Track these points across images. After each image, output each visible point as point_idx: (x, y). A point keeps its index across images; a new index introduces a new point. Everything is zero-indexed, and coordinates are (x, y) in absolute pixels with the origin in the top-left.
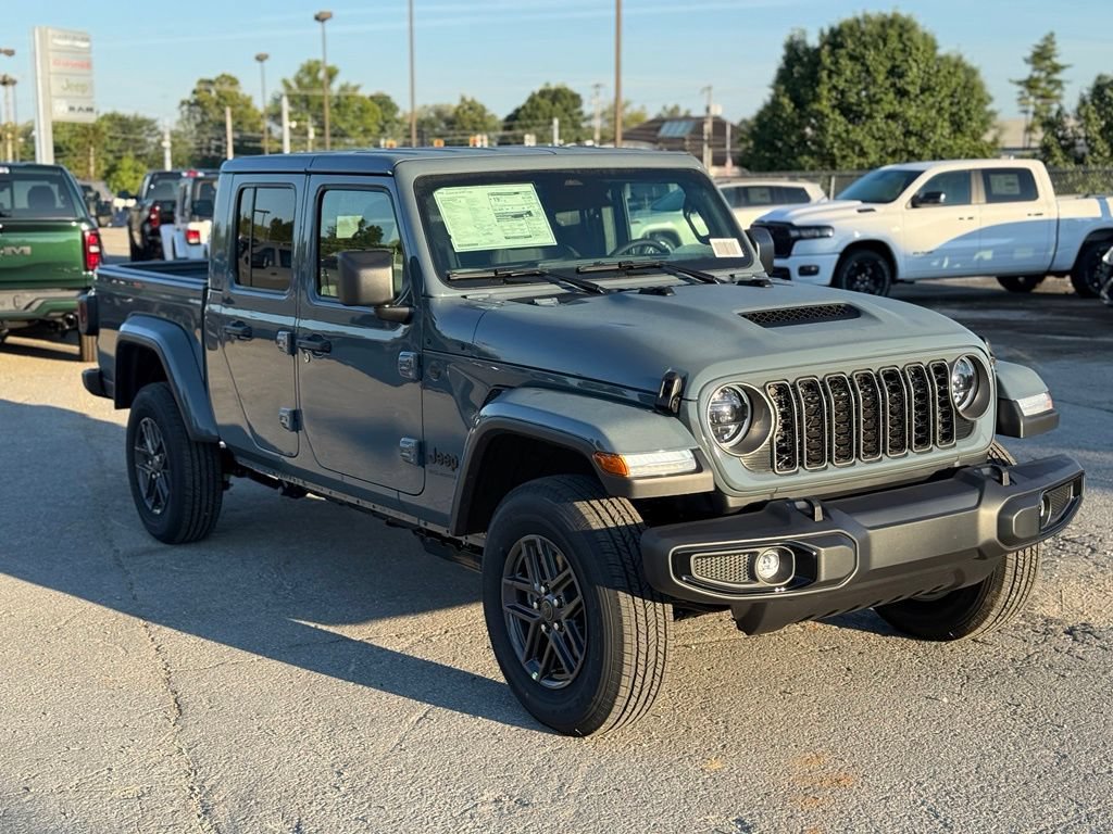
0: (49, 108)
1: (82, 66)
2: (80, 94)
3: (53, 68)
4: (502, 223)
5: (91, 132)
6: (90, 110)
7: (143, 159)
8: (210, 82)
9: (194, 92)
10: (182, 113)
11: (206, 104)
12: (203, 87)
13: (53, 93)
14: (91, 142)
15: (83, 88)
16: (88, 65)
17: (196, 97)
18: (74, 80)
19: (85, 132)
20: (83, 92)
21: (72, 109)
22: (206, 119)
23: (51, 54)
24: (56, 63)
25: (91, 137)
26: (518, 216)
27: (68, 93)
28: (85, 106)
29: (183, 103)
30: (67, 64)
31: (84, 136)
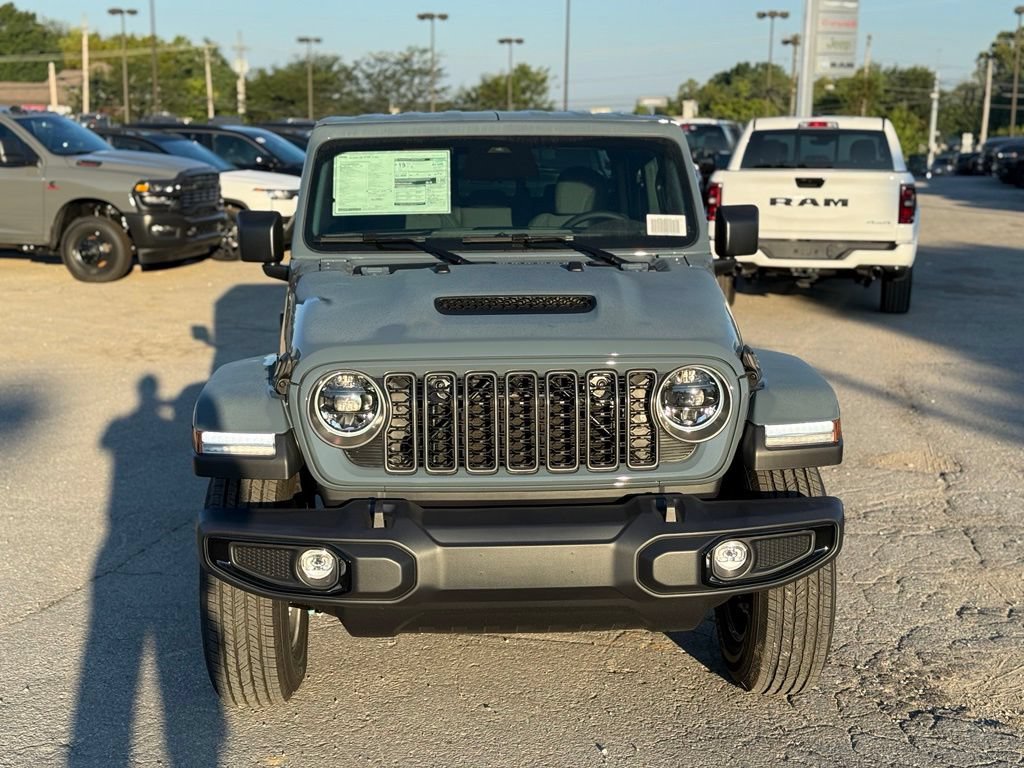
0: (813, 64)
1: (847, 25)
2: (843, 51)
3: (821, 28)
4: (399, 189)
5: (866, 85)
6: (850, 65)
7: (917, 109)
8: (1011, 36)
9: (994, 45)
10: (979, 65)
11: (1004, 56)
12: (1002, 41)
13: (819, 50)
14: (864, 95)
15: (846, 45)
16: (854, 24)
17: (994, 49)
18: (838, 38)
19: (860, 85)
20: (847, 48)
21: (833, 65)
22: (1002, 71)
23: (821, 15)
24: (825, 22)
25: (865, 91)
26: (421, 182)
27: (833, 50)
28: (845, 61)
29: (981, 56)
30: (833, 24)
31: (859, 89)
